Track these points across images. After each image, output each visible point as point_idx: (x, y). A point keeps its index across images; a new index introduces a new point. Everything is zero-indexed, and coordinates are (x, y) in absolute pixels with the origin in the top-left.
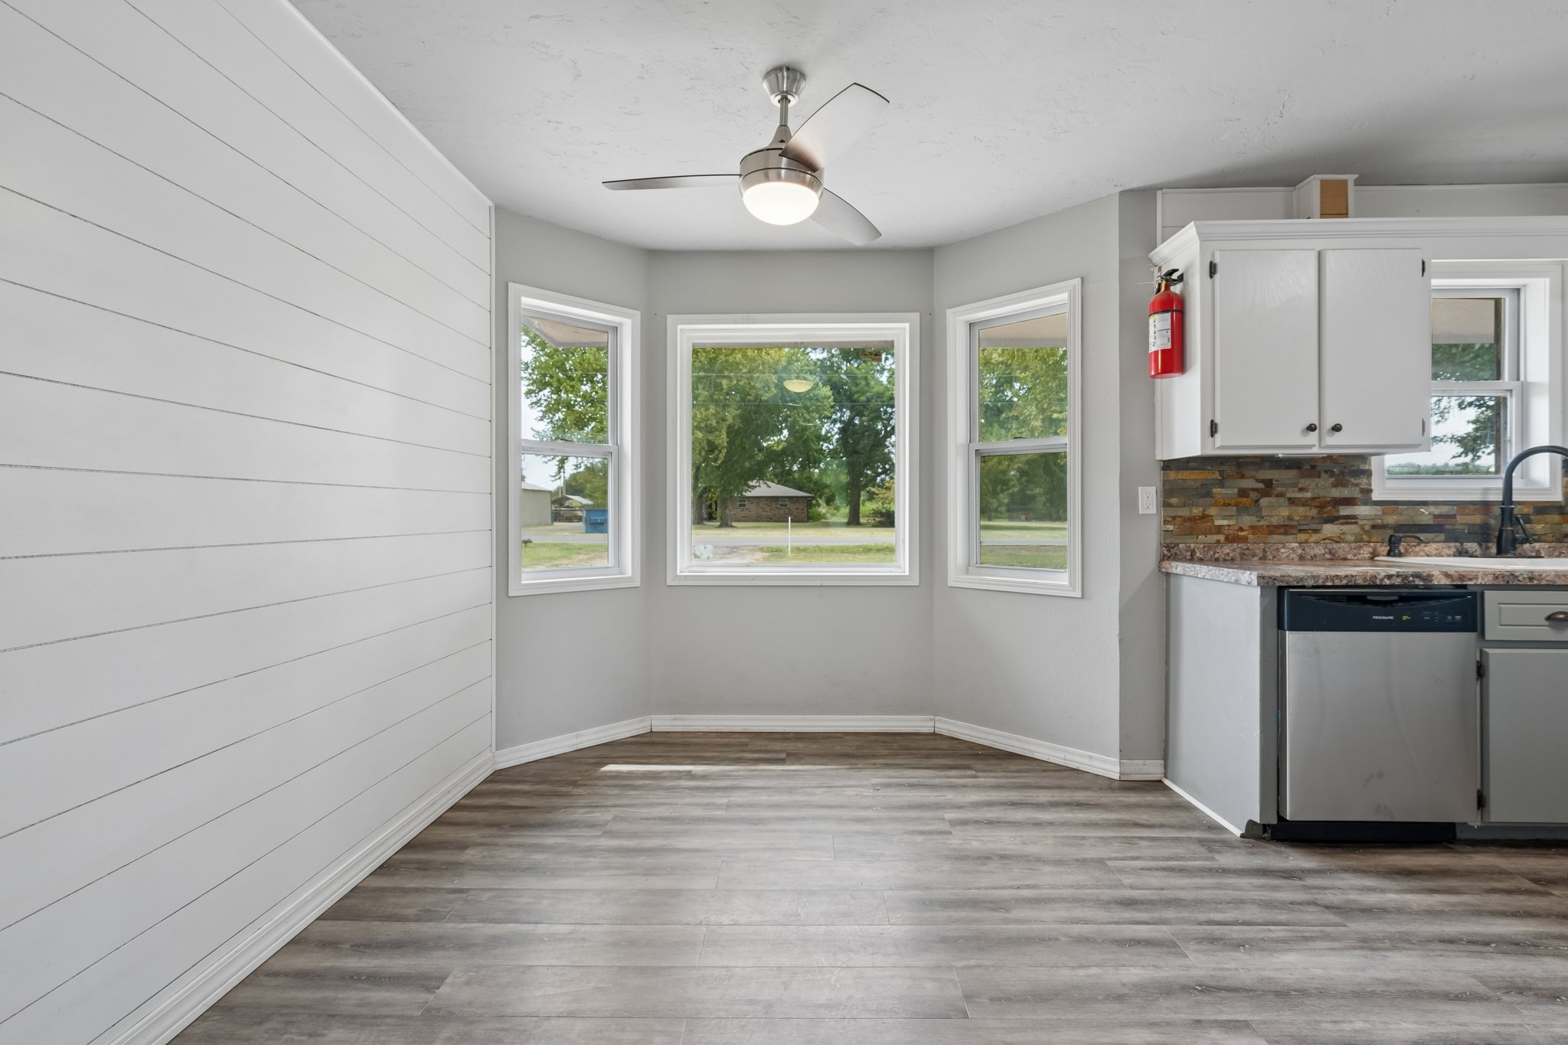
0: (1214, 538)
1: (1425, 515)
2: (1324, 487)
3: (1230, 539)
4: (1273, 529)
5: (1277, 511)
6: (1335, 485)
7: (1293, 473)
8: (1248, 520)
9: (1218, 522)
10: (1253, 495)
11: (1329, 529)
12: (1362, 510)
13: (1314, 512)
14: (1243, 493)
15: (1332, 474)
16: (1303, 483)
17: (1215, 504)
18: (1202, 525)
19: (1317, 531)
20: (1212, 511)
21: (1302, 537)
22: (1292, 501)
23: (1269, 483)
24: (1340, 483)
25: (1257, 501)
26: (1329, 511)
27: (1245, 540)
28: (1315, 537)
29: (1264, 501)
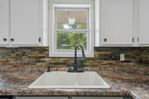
0: (10, 66)
1: (61, 61)
2: (37, 54)
3: (14, 66)
4: (25, 64)
5: (26, 60)
6: (40, 53)
7: (30, 50)
8: (19, 62)
9: (11, 62)
10: (20, 56)
11: (38, 64)
12: (46, 59)
13: (35, 60)
14: (17, 55)
15: (39, 51)
16: (33, 53)
17: (11, 58)
18: (7, 63)
19: (36, 64)
20: (10, 59)
21: (32, 66)
22: (29, 57)
23: (24, 53)
24: (41, 53)
25: (21, 57)
26: (38, 59)
27: (18, 66)
28: (35, 66)
29: (23, 57)
